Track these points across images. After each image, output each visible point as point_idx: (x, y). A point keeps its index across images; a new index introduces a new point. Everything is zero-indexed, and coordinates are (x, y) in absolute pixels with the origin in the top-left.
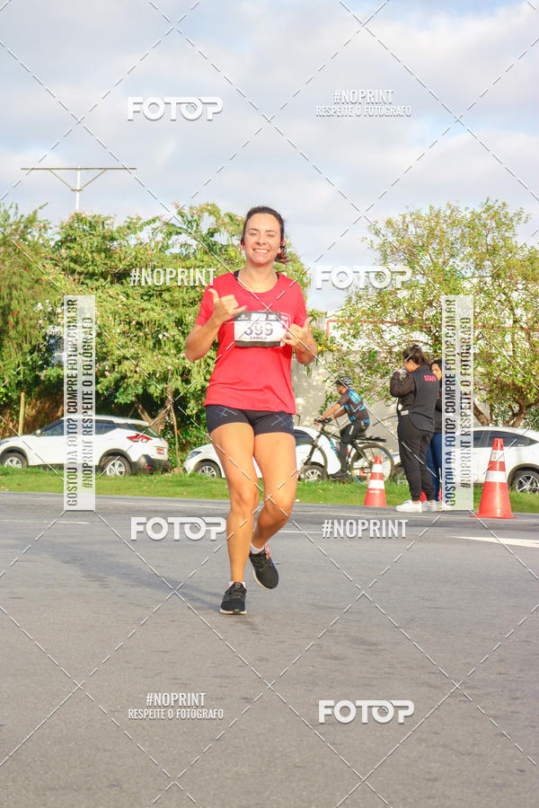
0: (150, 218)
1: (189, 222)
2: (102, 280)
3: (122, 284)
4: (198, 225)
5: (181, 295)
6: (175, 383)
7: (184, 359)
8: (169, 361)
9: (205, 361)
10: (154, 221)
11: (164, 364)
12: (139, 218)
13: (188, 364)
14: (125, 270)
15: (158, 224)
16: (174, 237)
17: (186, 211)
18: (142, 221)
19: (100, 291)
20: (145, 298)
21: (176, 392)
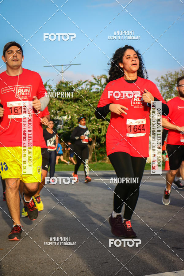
0: (85, 81)
1: (98, 81)
2: (71, 102)
3: (77, 102)
4: (101, 82)
5: (96, 105)
6: (97, 133)
7: (98, 125)
8: (94, 126)
9: (106, 125)
10: (86, 82)
11: (92, 128)
12: (81, 81)
13: (100, 127)
14: (78, 98)
15: (87, 83)
16: (93, 86)
17: (97, 78)
18: (82, 82)
19: (70, 105)
20: (85, 106)
21: (97, 136)
